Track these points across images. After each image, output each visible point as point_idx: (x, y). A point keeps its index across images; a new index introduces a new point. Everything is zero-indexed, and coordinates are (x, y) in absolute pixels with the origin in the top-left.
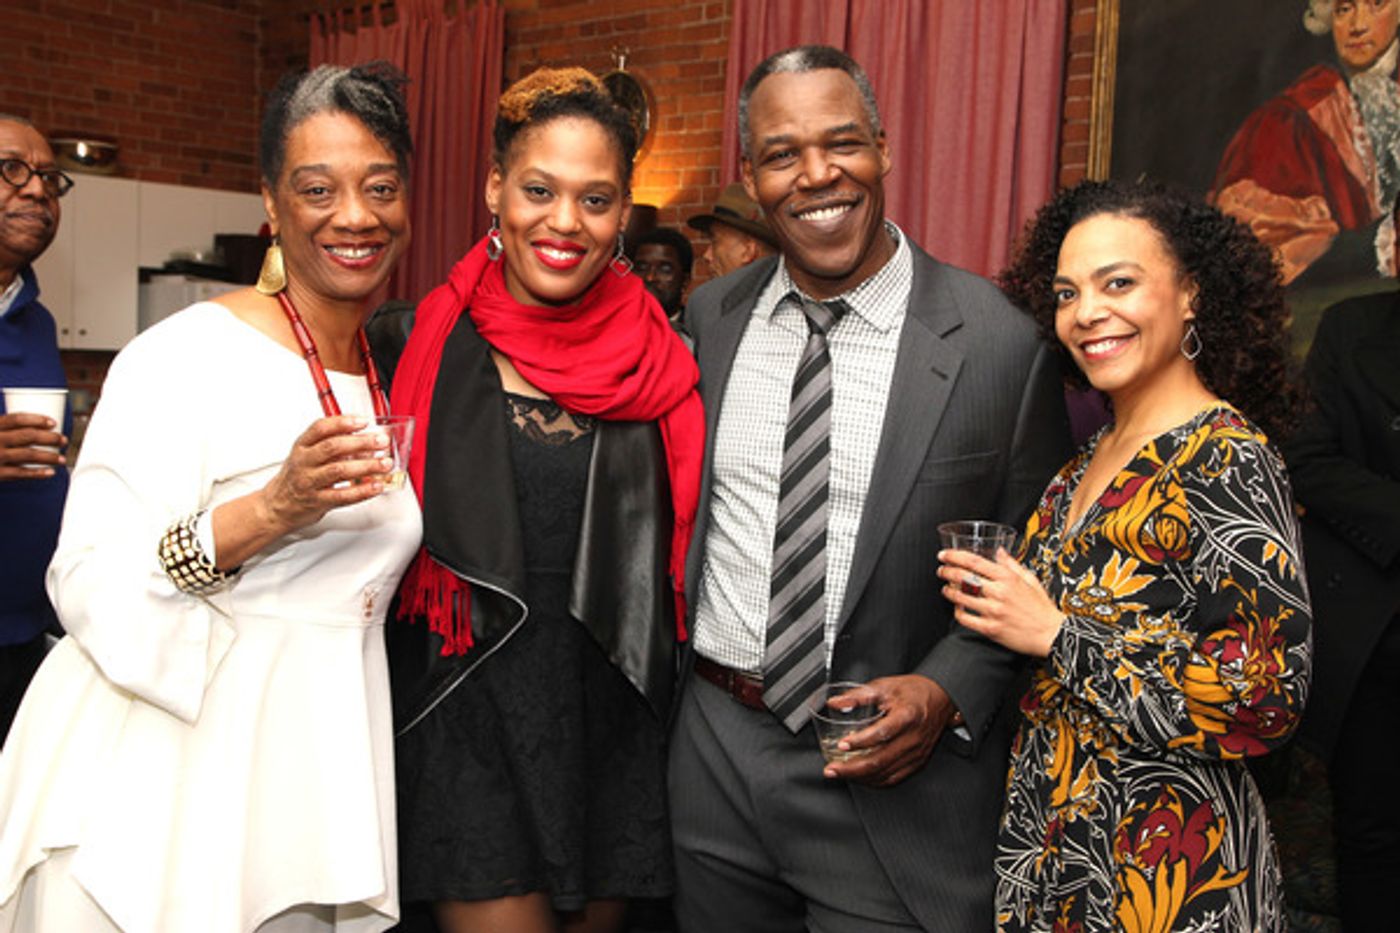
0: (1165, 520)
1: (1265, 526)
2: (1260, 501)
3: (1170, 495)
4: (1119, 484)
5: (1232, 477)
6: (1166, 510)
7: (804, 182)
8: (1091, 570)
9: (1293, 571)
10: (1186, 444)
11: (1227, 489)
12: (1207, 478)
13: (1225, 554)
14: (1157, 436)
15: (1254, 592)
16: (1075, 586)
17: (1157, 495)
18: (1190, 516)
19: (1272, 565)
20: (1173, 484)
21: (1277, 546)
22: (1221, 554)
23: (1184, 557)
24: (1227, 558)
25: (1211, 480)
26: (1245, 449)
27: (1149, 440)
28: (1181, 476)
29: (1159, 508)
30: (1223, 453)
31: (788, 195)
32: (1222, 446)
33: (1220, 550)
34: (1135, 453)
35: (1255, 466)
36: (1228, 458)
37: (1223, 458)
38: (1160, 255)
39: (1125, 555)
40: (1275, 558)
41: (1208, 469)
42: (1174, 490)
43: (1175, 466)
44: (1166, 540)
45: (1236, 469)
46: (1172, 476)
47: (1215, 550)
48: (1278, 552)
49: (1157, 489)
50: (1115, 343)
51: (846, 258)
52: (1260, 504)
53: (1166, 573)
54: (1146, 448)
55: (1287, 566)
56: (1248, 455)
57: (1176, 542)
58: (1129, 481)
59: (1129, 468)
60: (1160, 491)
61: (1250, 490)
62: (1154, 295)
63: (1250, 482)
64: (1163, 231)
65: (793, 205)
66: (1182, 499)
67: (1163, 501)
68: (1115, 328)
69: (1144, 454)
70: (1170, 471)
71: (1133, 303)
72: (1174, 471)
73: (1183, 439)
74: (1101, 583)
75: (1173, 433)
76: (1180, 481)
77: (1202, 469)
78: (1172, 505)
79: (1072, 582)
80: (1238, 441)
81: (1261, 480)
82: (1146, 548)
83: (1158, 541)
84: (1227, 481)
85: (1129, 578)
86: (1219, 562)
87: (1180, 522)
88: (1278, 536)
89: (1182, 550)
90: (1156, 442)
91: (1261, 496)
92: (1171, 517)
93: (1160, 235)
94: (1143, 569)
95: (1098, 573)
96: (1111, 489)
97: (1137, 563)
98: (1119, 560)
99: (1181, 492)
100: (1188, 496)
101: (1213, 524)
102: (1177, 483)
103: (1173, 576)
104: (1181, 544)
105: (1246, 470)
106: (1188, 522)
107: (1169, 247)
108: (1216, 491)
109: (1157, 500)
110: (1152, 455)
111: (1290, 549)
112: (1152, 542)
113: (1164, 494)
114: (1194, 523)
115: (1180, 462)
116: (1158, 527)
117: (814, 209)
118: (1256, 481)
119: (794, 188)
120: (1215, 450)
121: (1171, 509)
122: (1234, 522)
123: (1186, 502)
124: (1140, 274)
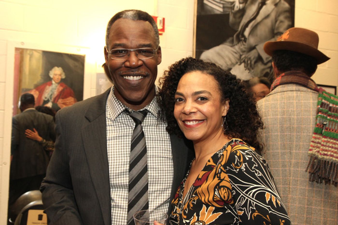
0: (222, 189)
1: (263, 186)
2: (259, 175)
3: (222, 178)
4: (200, 177)
5: (246, 167)
6: (221, 184)
7: (128, 64)
8: (195, 214)
9: (279, 203)
10: (223, 155)
11: (244, 172)
12: (236, 169)
13: (252, 201)
14: (212, 155)
15: (268, 216)
16: (190, 222)
17: (216, 179)
18: (231, 186)
19: (271, 202)
20: (222, 173)
21: (270, 194)
22: (250, 201)
23: (232, 202)
24: (253, 203)
25: (238, 170)
26: (247, 154)
27: (209, 157)
28: (225, 169)
29: (218, 184)
30: (239, 157)
31: (120, 67)
32: (238, 154)
33: (249, 199)
34: (205, 164)
35: (253, 160)
36: (242, 160)
37: (240, 160)
38: (217, 90)
39: (208, 206)
40: (271, 199)
41: (235, 165)
42: (223, 175)
43: (221, 165)
44: (224, 197)
45: (246, 163)
46: (221, 170)
47: (247, 200)
48: (271, 196)
49: (216, 176)
50: (197, 122)
51: (140, 96)
52: (259, 177)
53: (226, 210)
54: (209, 161)
55: (276, 201)
56: (249, 156)
57: (228, 197)
58: (204, 175)
59: (204, 170)
60: (218, 177)
61: (254, 171)
62: (213, 105)
63: (253, 168)
64: (219, 81)
65: (121, 72)
66: (227, 179)
67: (219, 181)
68: (198, 116)
69: (209, 164)
70: (220, 168)
71: (206, 107)
72: (221, 167)
73: (221, 154)
74: (200, 220)
75: (217, 153)
76: (225, 171)
77: (233, 165)
78: (224, 181)
79: (188, 221)
80: (244, 150)
81: (257, 166)
82: (217, 202)
83: (221, 197)
84: (244, 169)
85: (211, 215)
86: (250, 205)
87: (228, 188)
88: (269, 190)
89: (231, 200)
90: (212, 157)
91: (259, 174)
92: (224, 187)
93: (218, 82)
94: (217, 210)
95: (198, 215)
96: (198, 179)
97: (214, 208)
98: (206, 208)
99: (226, 175)
100: (230, 177)
101: (243, 189)
102: (224, 172)
103: (230, 211)
104: (230, 197)
105: (250, 163)
106: (231, 188)
107: (220, 88)
108: (241, 174)
109: (216, 180)
110: (212, 163)
111: (275, 194)
112: (219, 199)
113: (219, 178)
114: (233, 189)
115: (223, 163)
116: (220, 192)
117: (130, 75)
118: (255, 167)
119: (123, 65)
120: (236, 156)
121: (223, 183)
122: (252, 187)
123: (229, 180)
124: (210, 96)
